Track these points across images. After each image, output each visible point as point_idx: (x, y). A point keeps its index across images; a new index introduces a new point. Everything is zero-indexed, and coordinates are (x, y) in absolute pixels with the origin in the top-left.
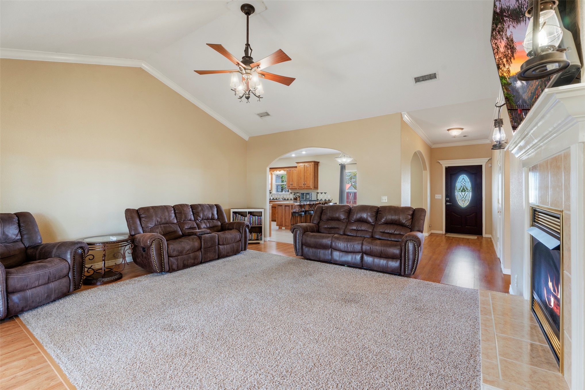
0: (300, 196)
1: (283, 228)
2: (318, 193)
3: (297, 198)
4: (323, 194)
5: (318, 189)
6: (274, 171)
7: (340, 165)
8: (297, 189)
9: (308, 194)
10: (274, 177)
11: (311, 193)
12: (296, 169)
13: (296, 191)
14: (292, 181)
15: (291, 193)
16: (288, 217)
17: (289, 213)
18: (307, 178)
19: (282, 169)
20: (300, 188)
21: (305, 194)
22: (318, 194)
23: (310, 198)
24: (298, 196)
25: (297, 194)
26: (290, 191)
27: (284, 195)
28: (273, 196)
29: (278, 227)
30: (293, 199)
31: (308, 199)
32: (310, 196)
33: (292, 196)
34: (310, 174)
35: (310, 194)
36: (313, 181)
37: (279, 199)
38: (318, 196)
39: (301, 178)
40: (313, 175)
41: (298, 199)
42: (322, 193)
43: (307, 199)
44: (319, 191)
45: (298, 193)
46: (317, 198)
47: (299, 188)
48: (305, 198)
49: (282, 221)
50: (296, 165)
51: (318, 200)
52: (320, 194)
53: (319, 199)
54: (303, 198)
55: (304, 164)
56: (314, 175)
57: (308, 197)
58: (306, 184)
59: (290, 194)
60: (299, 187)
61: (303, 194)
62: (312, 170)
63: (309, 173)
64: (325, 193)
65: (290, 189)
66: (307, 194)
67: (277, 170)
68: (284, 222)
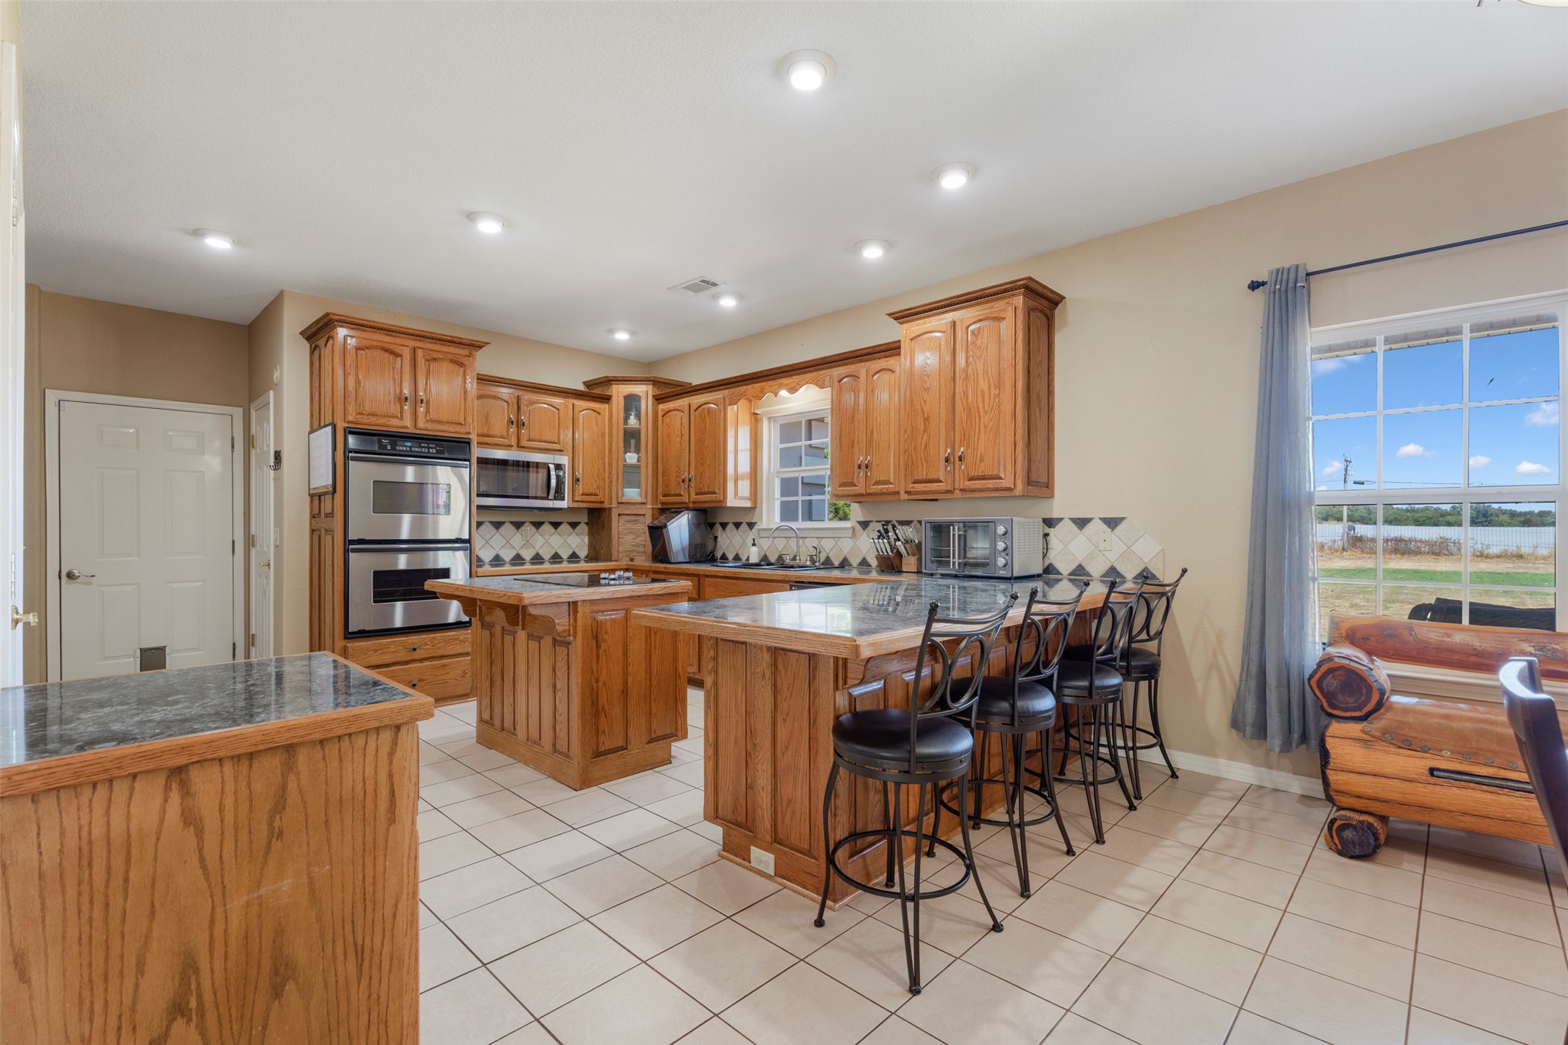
0: (919, 546)
1: (756, 852)
2: (1049, 523)
3: (899, 555)
4: (1096, 527)
5: (1052, 496)
6: (763, 393)
7: (1254, 286)
8: (904, 496)
9: (987, 526)
10: (770, 435)
11: (1001, 522)
12: (890, 362)
13: (894, 514)
14: (870, 441)
15: (865, 525)
16: (803, 762)
17: (812, 722)
18: (969, 414)
19: (808, 376)
20: (920, 487)
21: (955, 532)
22: (1052, 531)
23: (1001, 561)
24: (907, 542)
25: (900, 530)
26: (856, 512)
27: (820, 536)
28: (765, 544)
29: (716, 832)
30: (874, 563)
31: (984, 565)
32: (1001, 545)
33: (867, 546)
34: (999, 385)
35: (1001, 530)
36: (1020, 432)
37: (794, 559)
38: (1054, 541)
39: (926, 420)
40: (1020, 385)
41: (909, 563)
42: (1081, 523)
43: (976, 565)
44: (1061, 505)
45: (908, 523)
46: (1044, 556)
47: (911, 487)
48: (955, 560)
49: (749, 787)
50: (893, 332)
51: (1049, 570)
52: (1066, 528)
53: (1059, 566)
54: (941, 558)
55: (950, 317)
56: (1028, 390)
57: (979, 547)
58: (969, 459)
59: (859, 528)
60: (916, 482)
61: (940, 530)
62: (1007, 352)
63: (985, 372)
64: (1112, 523)
65: (859, 498)
66: (969, 526)
67: (781, 386)
68: (764, 800)
